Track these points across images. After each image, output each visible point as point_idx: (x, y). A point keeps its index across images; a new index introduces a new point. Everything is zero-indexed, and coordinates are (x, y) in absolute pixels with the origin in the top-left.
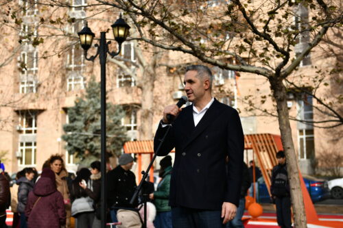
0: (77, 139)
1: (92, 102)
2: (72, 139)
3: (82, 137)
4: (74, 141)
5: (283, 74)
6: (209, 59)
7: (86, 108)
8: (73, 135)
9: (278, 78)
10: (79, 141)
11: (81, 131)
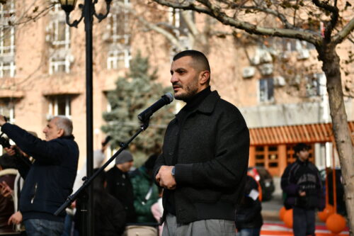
0: (119, 130)
1: (137, 83)
2: (113, 130)
3: (126, 129)
4: (116, 133)
5: (335, 38)
6: (231, 20)
7: (130, 92)
8: (114, 126)
9: (329, 45)
10: (122, 133)
11: (123, 120)
